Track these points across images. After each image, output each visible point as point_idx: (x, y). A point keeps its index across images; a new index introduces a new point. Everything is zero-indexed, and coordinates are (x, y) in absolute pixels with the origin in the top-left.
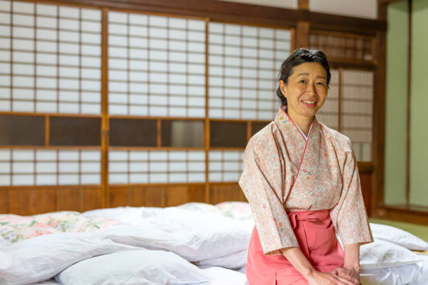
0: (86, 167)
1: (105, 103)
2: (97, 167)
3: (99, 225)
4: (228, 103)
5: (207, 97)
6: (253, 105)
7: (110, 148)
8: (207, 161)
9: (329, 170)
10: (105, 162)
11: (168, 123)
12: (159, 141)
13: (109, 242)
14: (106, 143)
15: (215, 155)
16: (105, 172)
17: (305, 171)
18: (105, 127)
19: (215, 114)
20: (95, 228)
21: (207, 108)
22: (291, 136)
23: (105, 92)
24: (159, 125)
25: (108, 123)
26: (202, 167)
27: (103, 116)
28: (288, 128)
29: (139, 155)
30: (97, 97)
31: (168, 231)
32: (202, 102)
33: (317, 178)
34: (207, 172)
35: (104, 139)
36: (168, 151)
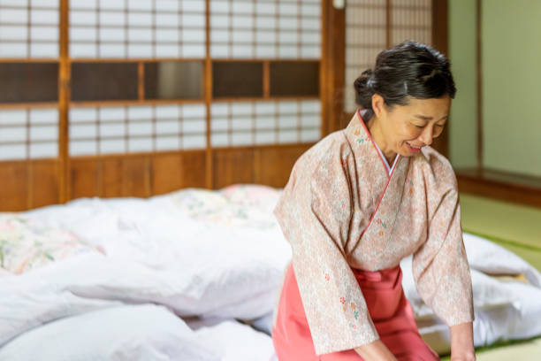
0: (36, 133)
1: (64, 42)
2: (53, 133)
3: (53, 255)
4: (237, 36)
5: (208, 29)
6: (271, 37)
7: (72, 104)
8: (208, 118)
9: (411, 216)
10: (64, 125)
11: (153, 67)
12: (141, 91)
13: (68, 299)
14: (66, 99)
15: (219, 109)
16: (64, 139)
17: (379, 222)
18: (64, 75)
19: (219, 52)
20: (47, 259)
21: (208, 43)
22: (367, 166)
23: (64, 25)
24: (141, 71)
25: (69, 69)
26: (201, 126)
27: (62, 61)
28: (365, 151)
29: (112, 113)
30: (54, 34)
31: (157, 268)
32: (201, 36)
33: (394, 231)
34: (208, 133)
35: (63, 93)
36: (154, 106)
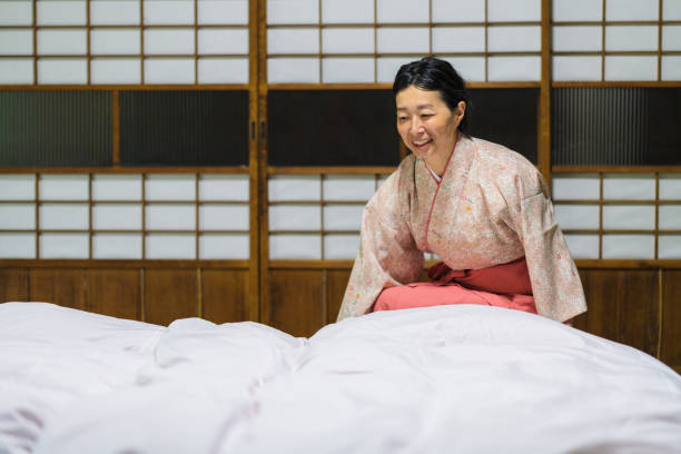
7: (271, 170)
10: (260, 205)
16: (260, 230)
28: (421, 170)
